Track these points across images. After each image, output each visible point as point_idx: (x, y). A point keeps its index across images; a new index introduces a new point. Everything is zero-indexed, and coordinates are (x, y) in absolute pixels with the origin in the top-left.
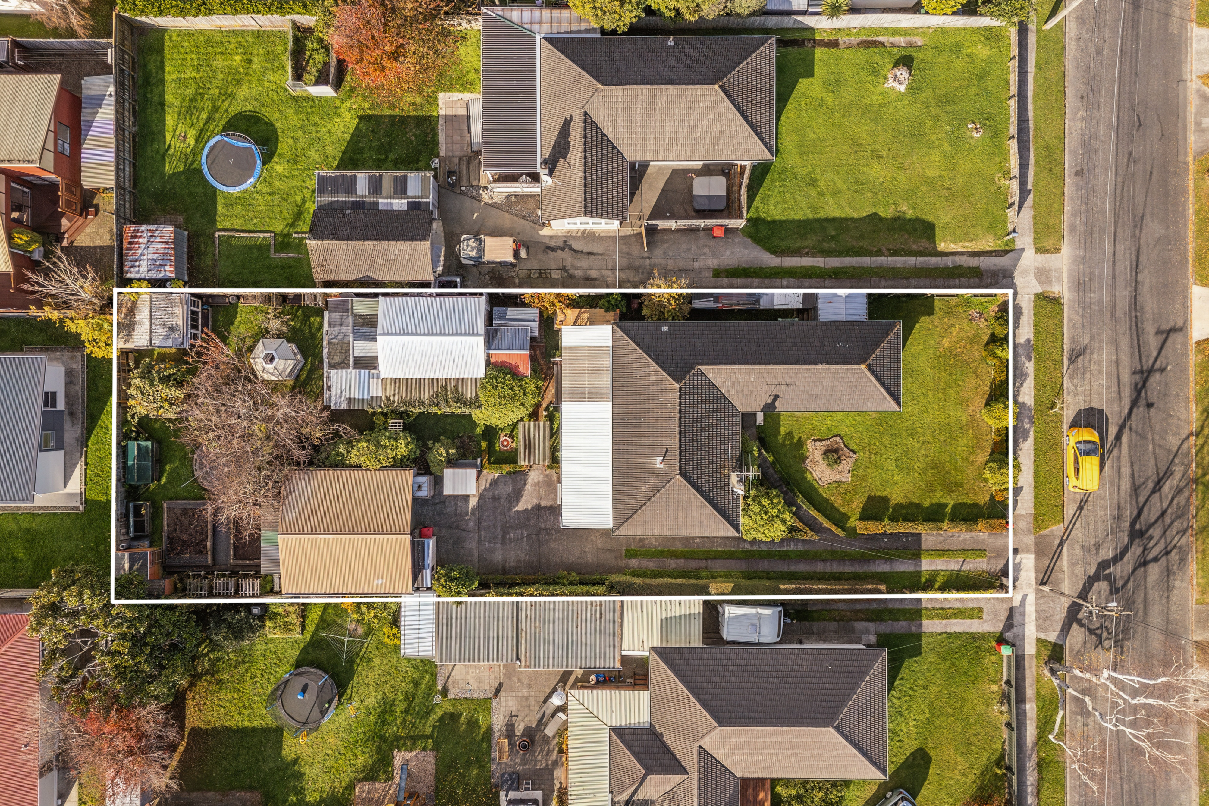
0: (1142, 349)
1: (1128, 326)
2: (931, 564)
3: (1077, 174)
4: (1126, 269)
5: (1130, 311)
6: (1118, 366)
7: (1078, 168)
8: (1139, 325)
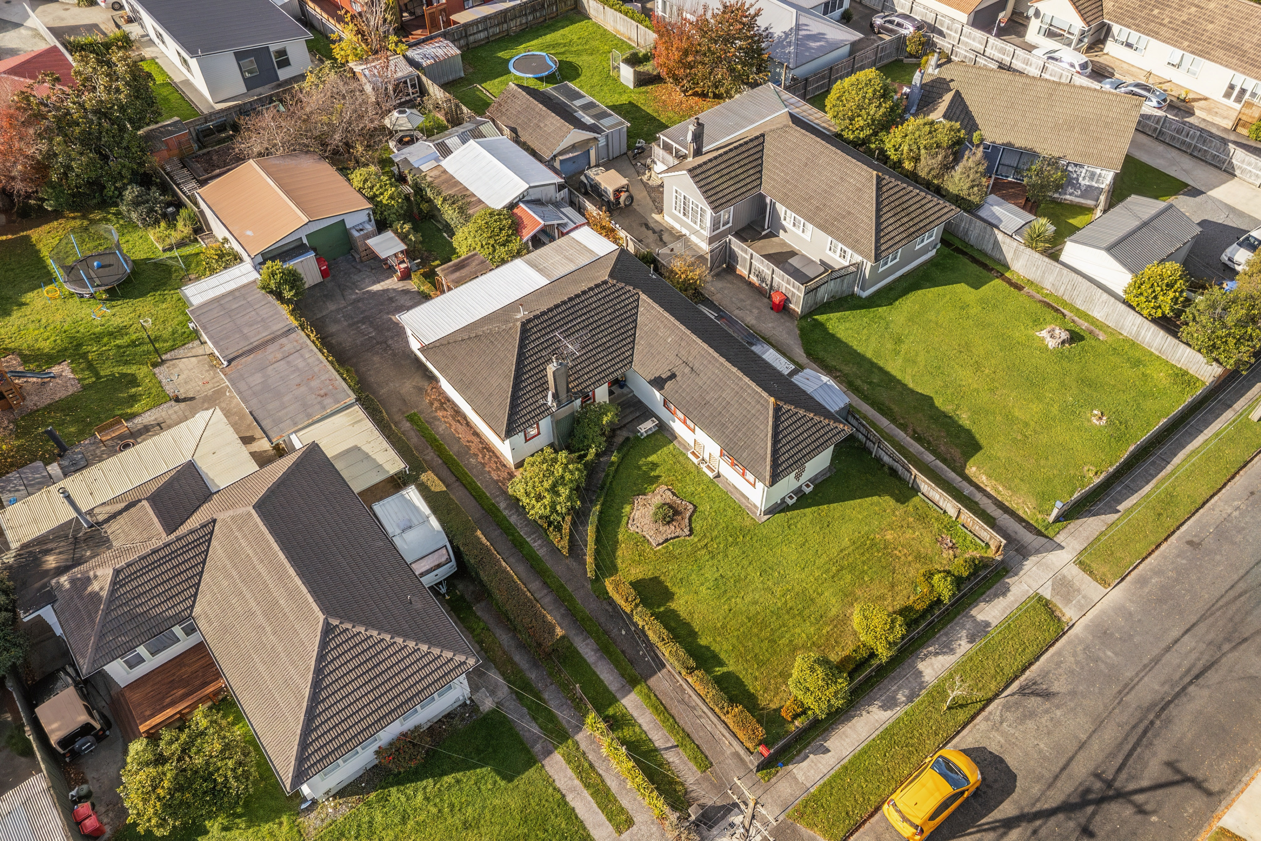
0: (1131, 762)
1: (1133, 722)
2: (637, 707)
3: (1190, 543)
4: (1179, 666)
5: (1149, 709)
6: (1080, 748)
7: (1196, 540)
8: (1149, 734)
